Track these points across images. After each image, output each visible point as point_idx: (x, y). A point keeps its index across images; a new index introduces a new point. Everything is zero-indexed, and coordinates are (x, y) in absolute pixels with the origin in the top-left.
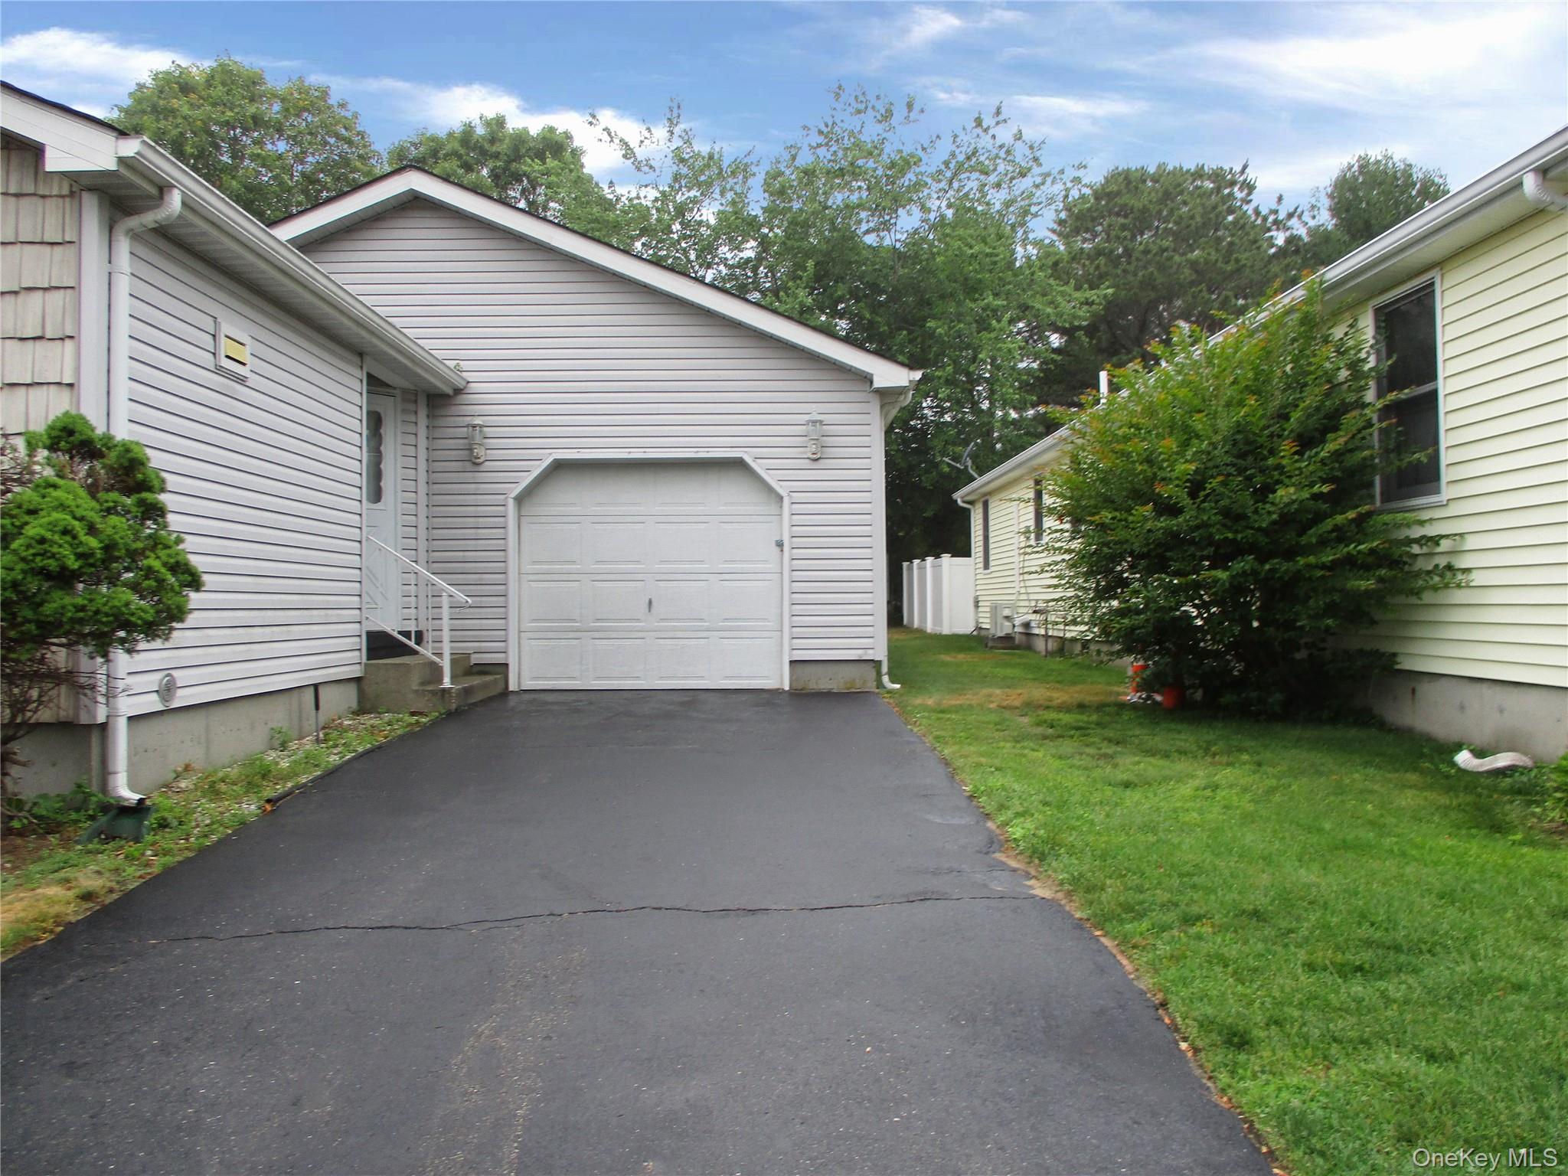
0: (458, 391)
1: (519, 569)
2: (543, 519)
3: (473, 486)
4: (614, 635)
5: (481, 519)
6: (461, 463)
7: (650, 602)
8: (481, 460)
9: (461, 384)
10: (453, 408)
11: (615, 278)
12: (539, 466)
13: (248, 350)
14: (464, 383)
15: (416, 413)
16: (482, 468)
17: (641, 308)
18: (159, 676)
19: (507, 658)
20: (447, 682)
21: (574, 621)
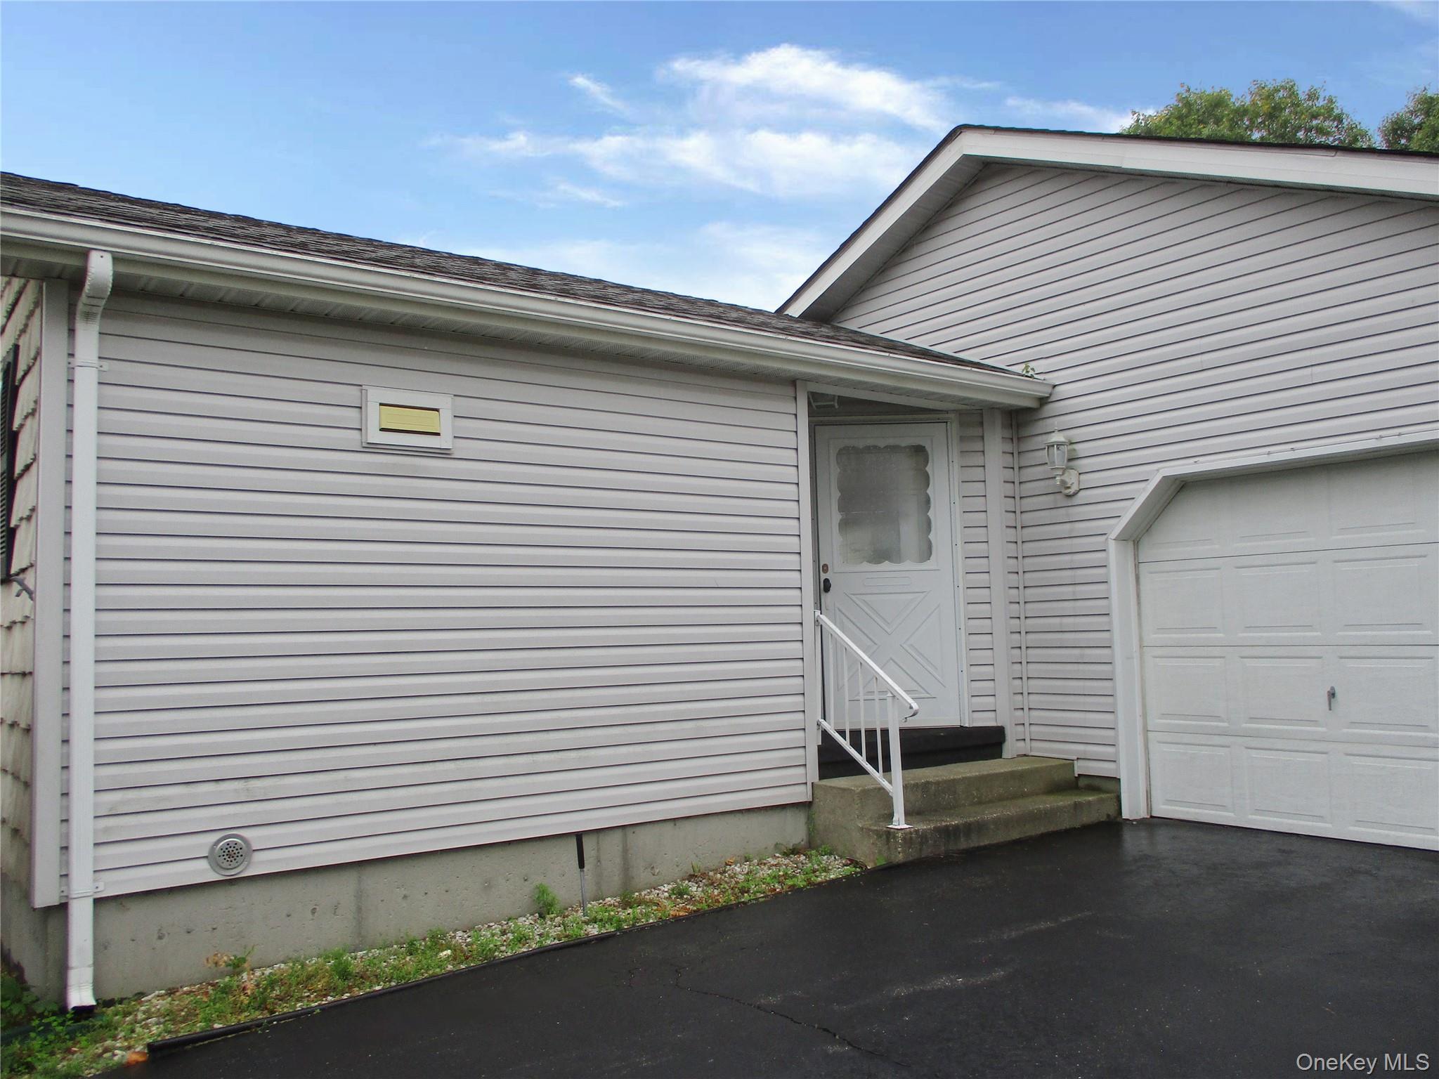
0: (1043, 401)
1: (1141, 639)
2: (1167, 566)
3: (1068, 526)
4: (1279, 744)
5: (1079, 572)
6: (1051, 497)
7: (1332, 695)
8: (1072, 491)
9: (1043, 391)
10: (1041, 423)
11: (1234, 188)
12: (1144, 489)
13: (446, 415)
14: (1049, 390)
15: (983, 437)
16: (1077, 500)
17: (1285, 219)
18: (214, 837)
19: (1118, 769)
20: (899, 822)
21: (1218, 718)
